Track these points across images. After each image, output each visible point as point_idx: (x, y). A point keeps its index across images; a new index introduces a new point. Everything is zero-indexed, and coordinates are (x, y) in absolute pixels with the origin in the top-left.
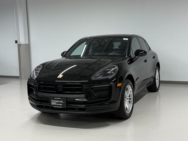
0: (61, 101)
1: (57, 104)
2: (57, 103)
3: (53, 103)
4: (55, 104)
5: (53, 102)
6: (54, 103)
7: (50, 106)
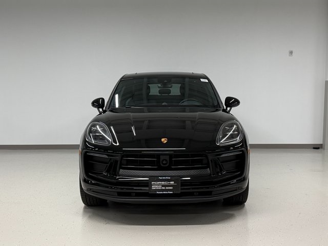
1: (164, 188)
2: (163, 186)
4: (160, 187)
5: (154, 184)
7: (150, 193)
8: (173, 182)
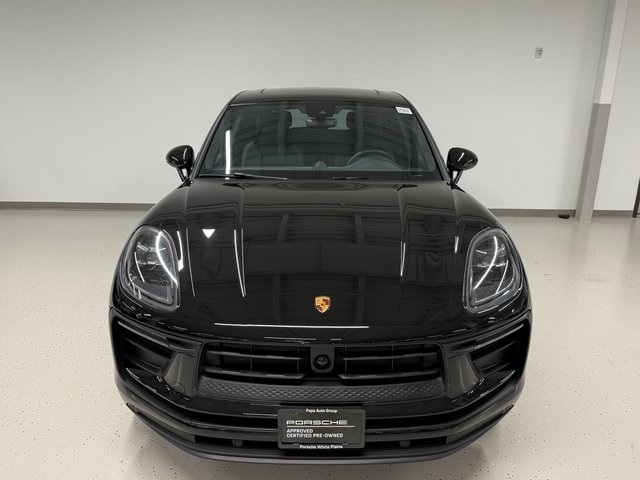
1: (319, 435)
2: (316, 430)
4: (308, 434)
5: (294, 426)
6: (298, 430)
8: (345, 422)
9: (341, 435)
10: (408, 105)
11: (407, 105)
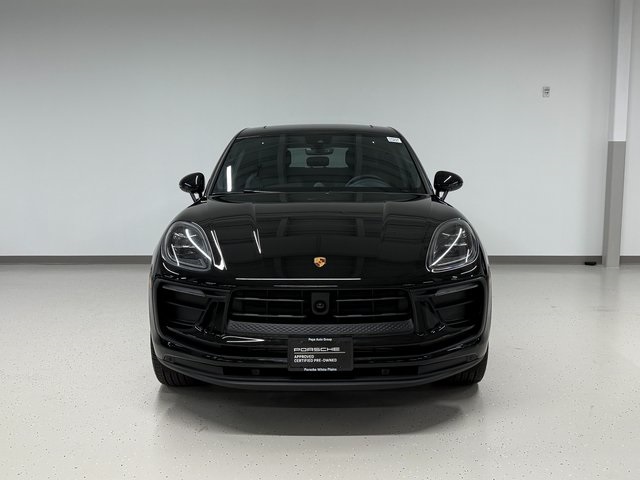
0: (336, 349)
1: (318, 360)
2: (317, 356)
3: (298, 359)
4: (310, 359)
5: (300, 353)
6: (303, 356)
7: (290, 370)
8: (338, 349)
9: (336, 360)
10: (399, 135)
11: (397, 135)
